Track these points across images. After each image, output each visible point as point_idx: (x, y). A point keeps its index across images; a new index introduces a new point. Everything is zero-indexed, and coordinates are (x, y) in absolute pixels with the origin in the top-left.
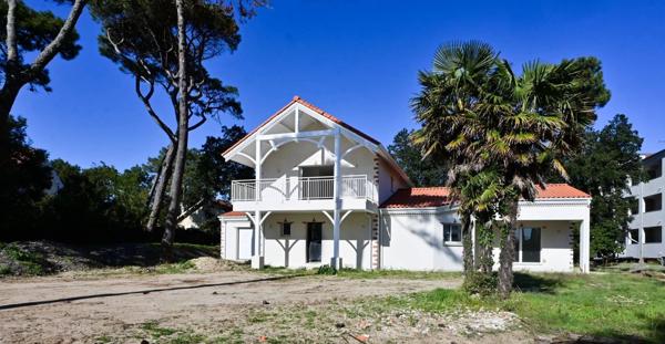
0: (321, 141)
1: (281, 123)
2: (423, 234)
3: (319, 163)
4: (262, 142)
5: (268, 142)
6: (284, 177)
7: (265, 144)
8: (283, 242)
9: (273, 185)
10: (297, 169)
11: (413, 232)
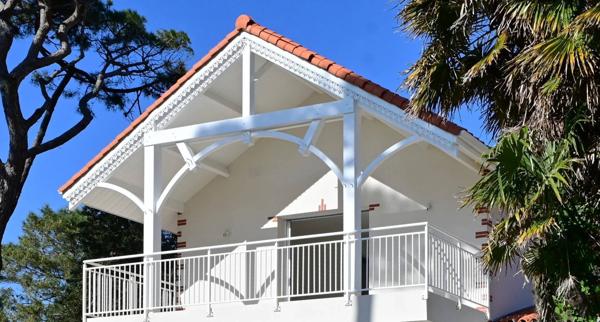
0: (308, 138)
1: (209, 93)
4: (158, 148)
5: (172, 146)
6: (242, 248)
7: (166, 154)
10: (272, 224)
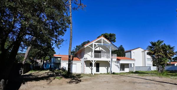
2: (117, 66)
3: (99, 50)
6: (91, 52)
8: (91, 67)
9: (88, 54)
11: (116, 65)
